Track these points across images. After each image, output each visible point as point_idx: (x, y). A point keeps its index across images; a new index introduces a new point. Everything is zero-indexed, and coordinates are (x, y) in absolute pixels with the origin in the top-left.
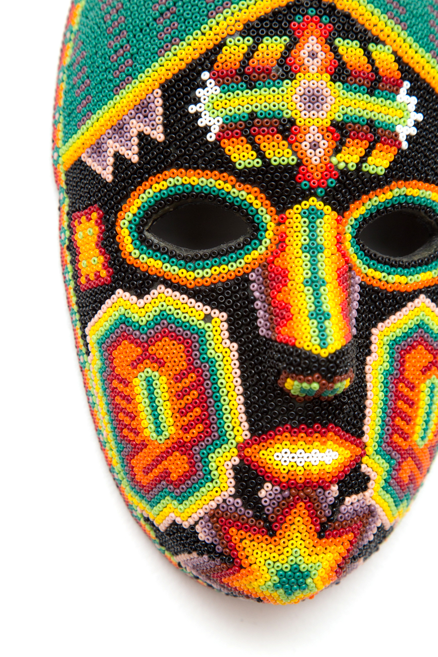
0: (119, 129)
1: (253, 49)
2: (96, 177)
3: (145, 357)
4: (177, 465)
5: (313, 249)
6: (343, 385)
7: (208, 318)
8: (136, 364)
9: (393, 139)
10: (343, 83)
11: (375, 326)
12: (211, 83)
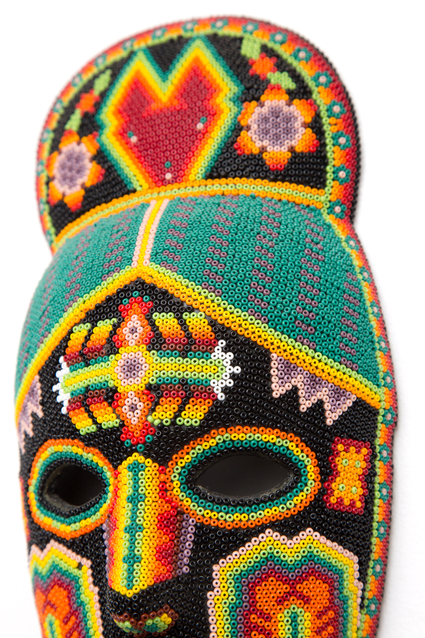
1: (90, 332)
3: (47, 604)
5: (134, 499)
6: (164, 621)
7: (80, 566)
8: (44, 609)
9: (207, 393)
10: (157, 351)
11: (215, 563)
12: (64, 365)
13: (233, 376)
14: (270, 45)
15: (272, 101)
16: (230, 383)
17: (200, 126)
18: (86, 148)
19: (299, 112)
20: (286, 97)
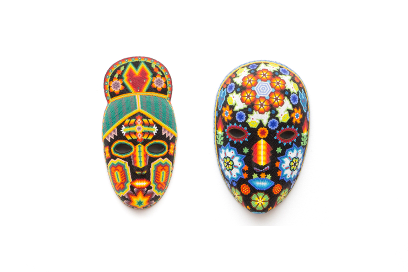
0: (111, 134)
1: (130, 121)
2: (108, 141)
3: (116, 169)
4: (122, 186)
5: (140, 152)
6: (145, 172)
7: (125, 163)
8: (115, 170)
9: (152, 134)
10: (144, 126)
11: (152, 163)
12: (124, 127)
13: (157, 131)
14: (157, 65)
15: (158, 77)
16: (156, 132)
17: (145, 81)
18: (120, 82)
19: (163, 80)
20: (161, 77)
